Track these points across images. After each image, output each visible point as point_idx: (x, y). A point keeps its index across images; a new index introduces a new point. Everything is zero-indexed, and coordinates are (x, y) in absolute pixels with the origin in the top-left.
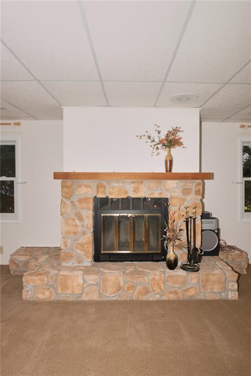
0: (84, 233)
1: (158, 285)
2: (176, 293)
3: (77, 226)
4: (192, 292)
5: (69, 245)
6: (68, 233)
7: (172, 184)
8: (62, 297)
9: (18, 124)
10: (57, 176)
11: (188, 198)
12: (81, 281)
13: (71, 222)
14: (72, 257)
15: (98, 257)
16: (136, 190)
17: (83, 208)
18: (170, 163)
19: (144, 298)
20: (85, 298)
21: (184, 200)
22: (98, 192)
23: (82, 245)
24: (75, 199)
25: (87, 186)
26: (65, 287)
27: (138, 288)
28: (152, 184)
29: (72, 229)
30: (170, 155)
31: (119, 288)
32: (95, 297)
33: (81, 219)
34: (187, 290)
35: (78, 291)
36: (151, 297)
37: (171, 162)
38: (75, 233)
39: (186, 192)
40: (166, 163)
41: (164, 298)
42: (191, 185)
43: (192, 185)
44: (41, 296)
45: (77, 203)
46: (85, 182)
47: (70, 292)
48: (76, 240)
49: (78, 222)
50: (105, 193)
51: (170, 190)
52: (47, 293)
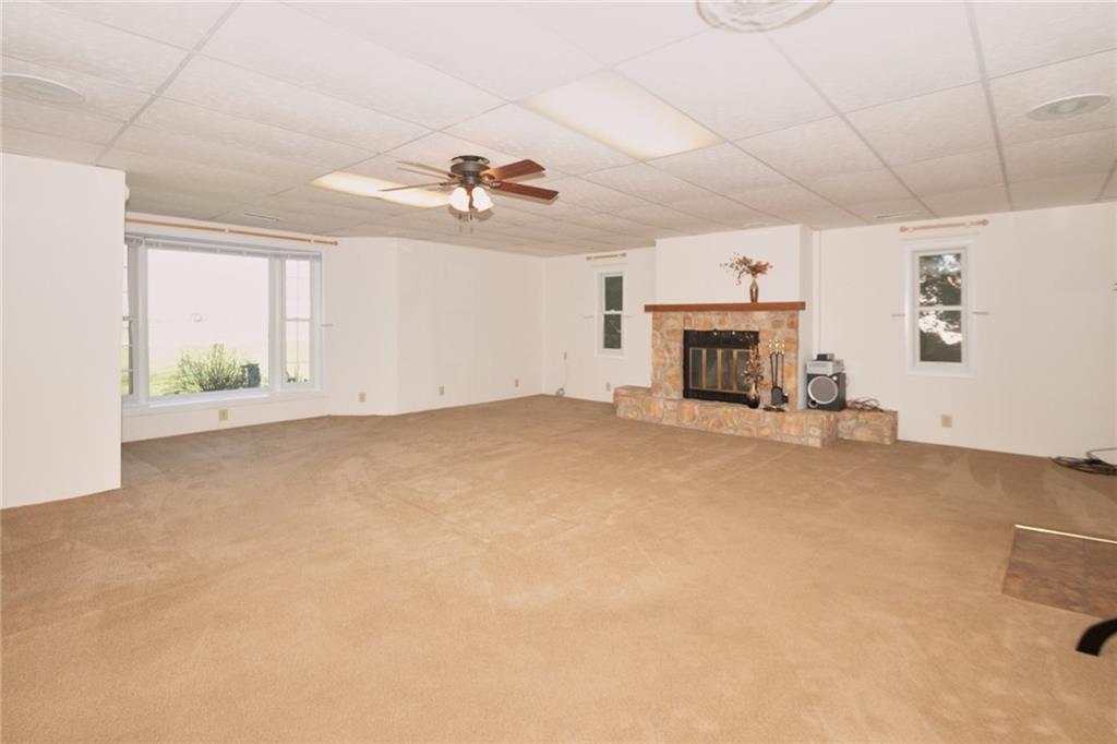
0: (672, 365)
1: (731, 418)
2: (750, 430)
3: (666, 358)
4: (766, 432)
5: (659, 377)
6: (658, 364)
7: (760, 315)
8: (647, 419)
9: (624, 255)
10: (648, 308)
11: (779, 332)
12: (662, 406)
13: (660, 354)
14: (661, 388)
15: (688, 393)
16: (721, 322)
17: (671, 340)
18: (754, 293)
19: (716, 430)
20: (665, 422)
21: (775, 334)
22: (684, 323)
23: (670, 378)
24: (664, 330)
25: (675, 318)
26: (648, 410)
27: (712, 421)
28: (738, 315)
29: (662, 361)
30: (754, 284)
31: (694, 418)
32: (673, 423)
33: (669, 351)
34: (762, 428)
35: (659, 415)
36: (724, 431)
37: (757, 291)
38: (664, 365)
39: (777, 324)
40: (751, 291)
41: (738, 434)
42: (782, 316)
43: (784, 316)
44: (630, 416)
45: (665, 335)
46: (672, 314)
47: (652, 414)
48: (664, 372)
49: (667, 355)
50: (690, 325)
51: (758, 321)
52: (635, 413)
